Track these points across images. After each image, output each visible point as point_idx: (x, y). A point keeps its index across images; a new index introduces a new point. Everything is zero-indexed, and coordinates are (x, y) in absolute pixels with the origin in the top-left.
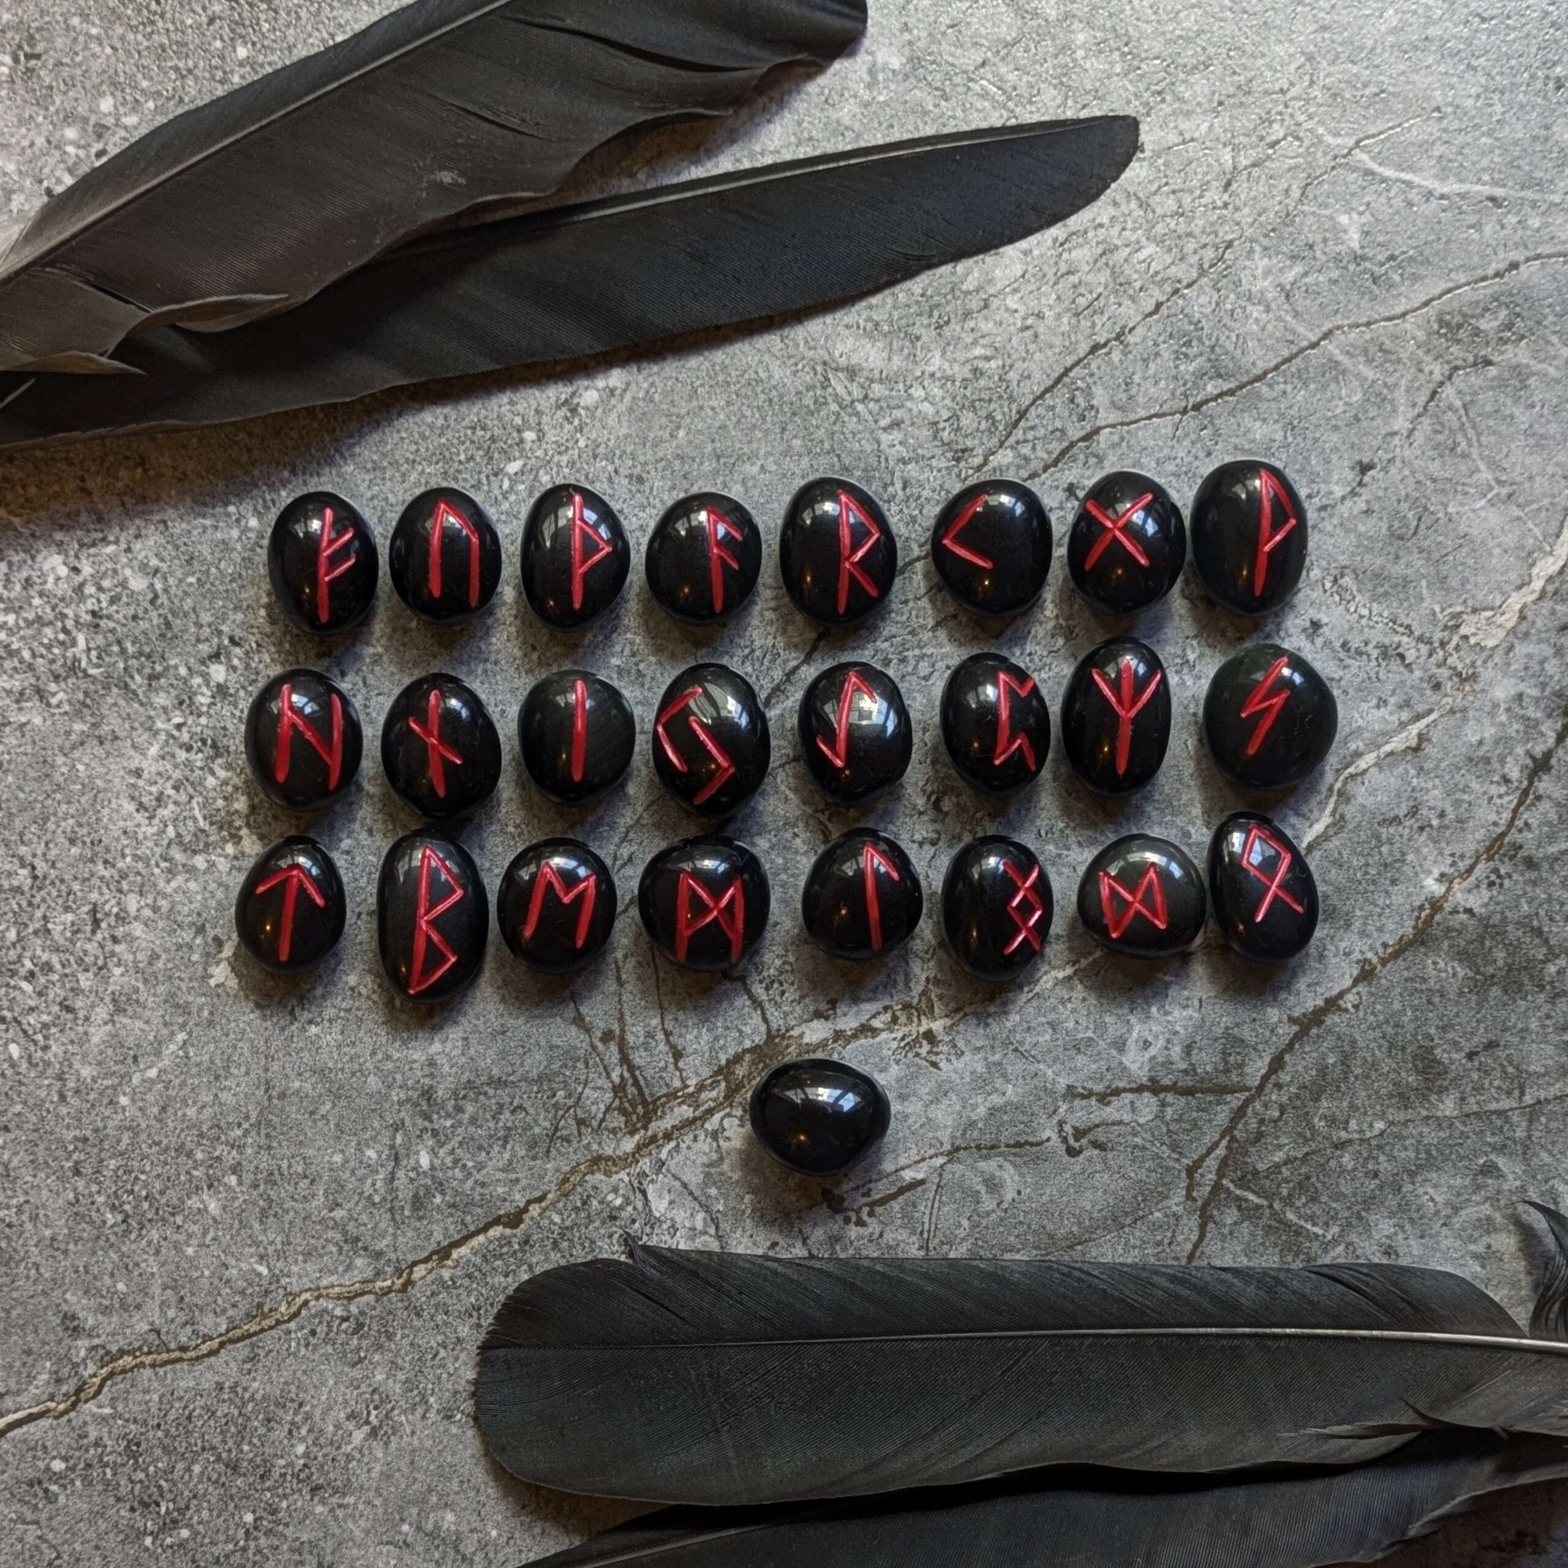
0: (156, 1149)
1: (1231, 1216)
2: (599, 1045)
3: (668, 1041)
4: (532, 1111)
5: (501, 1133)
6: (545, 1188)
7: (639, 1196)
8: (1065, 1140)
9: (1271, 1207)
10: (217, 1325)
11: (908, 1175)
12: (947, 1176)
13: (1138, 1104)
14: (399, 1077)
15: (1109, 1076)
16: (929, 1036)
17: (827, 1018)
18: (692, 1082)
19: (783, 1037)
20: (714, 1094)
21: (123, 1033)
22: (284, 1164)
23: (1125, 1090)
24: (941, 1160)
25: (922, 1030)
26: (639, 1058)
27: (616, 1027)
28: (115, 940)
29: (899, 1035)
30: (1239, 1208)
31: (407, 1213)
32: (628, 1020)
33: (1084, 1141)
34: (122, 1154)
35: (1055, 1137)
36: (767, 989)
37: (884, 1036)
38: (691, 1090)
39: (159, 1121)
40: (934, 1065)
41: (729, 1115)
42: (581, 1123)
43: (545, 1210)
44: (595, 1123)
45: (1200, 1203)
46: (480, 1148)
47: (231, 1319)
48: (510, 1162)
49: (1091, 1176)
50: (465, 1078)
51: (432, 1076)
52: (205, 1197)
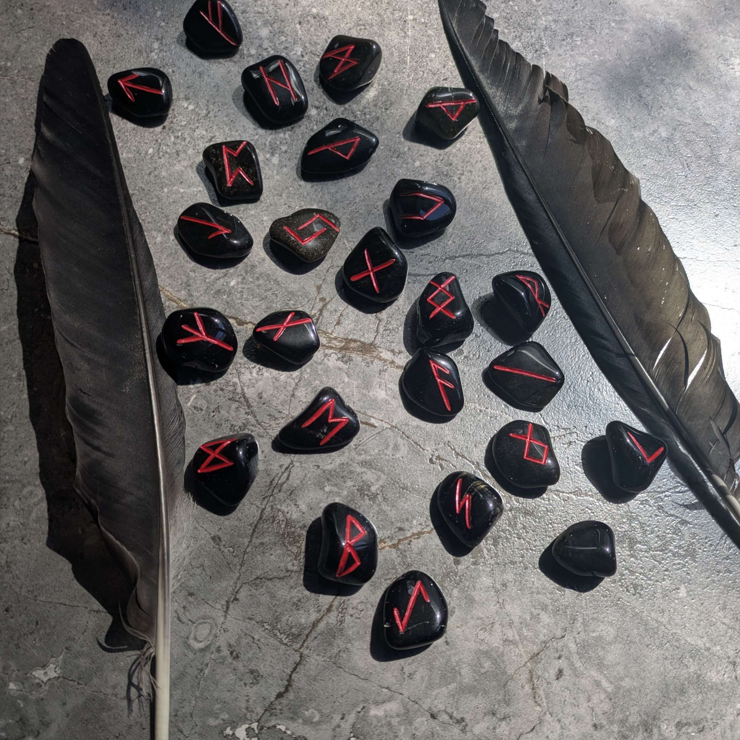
2: (318, 300)
3: (339, 317)
8: (432, 455)
11: (373, 421)
12: (385, 432)
17: (394, 354)
18: (335, 335)
19: (375, 348)
20: (338, 344)
24: (388, 426)
26: (325, 314)
27: (328, 300)
32: (334, 300)
33: (438, 461)
35: (430, 452)
36: (384, 330)
38: (332, 336)
41: (336, 354)
52: (159, 235)
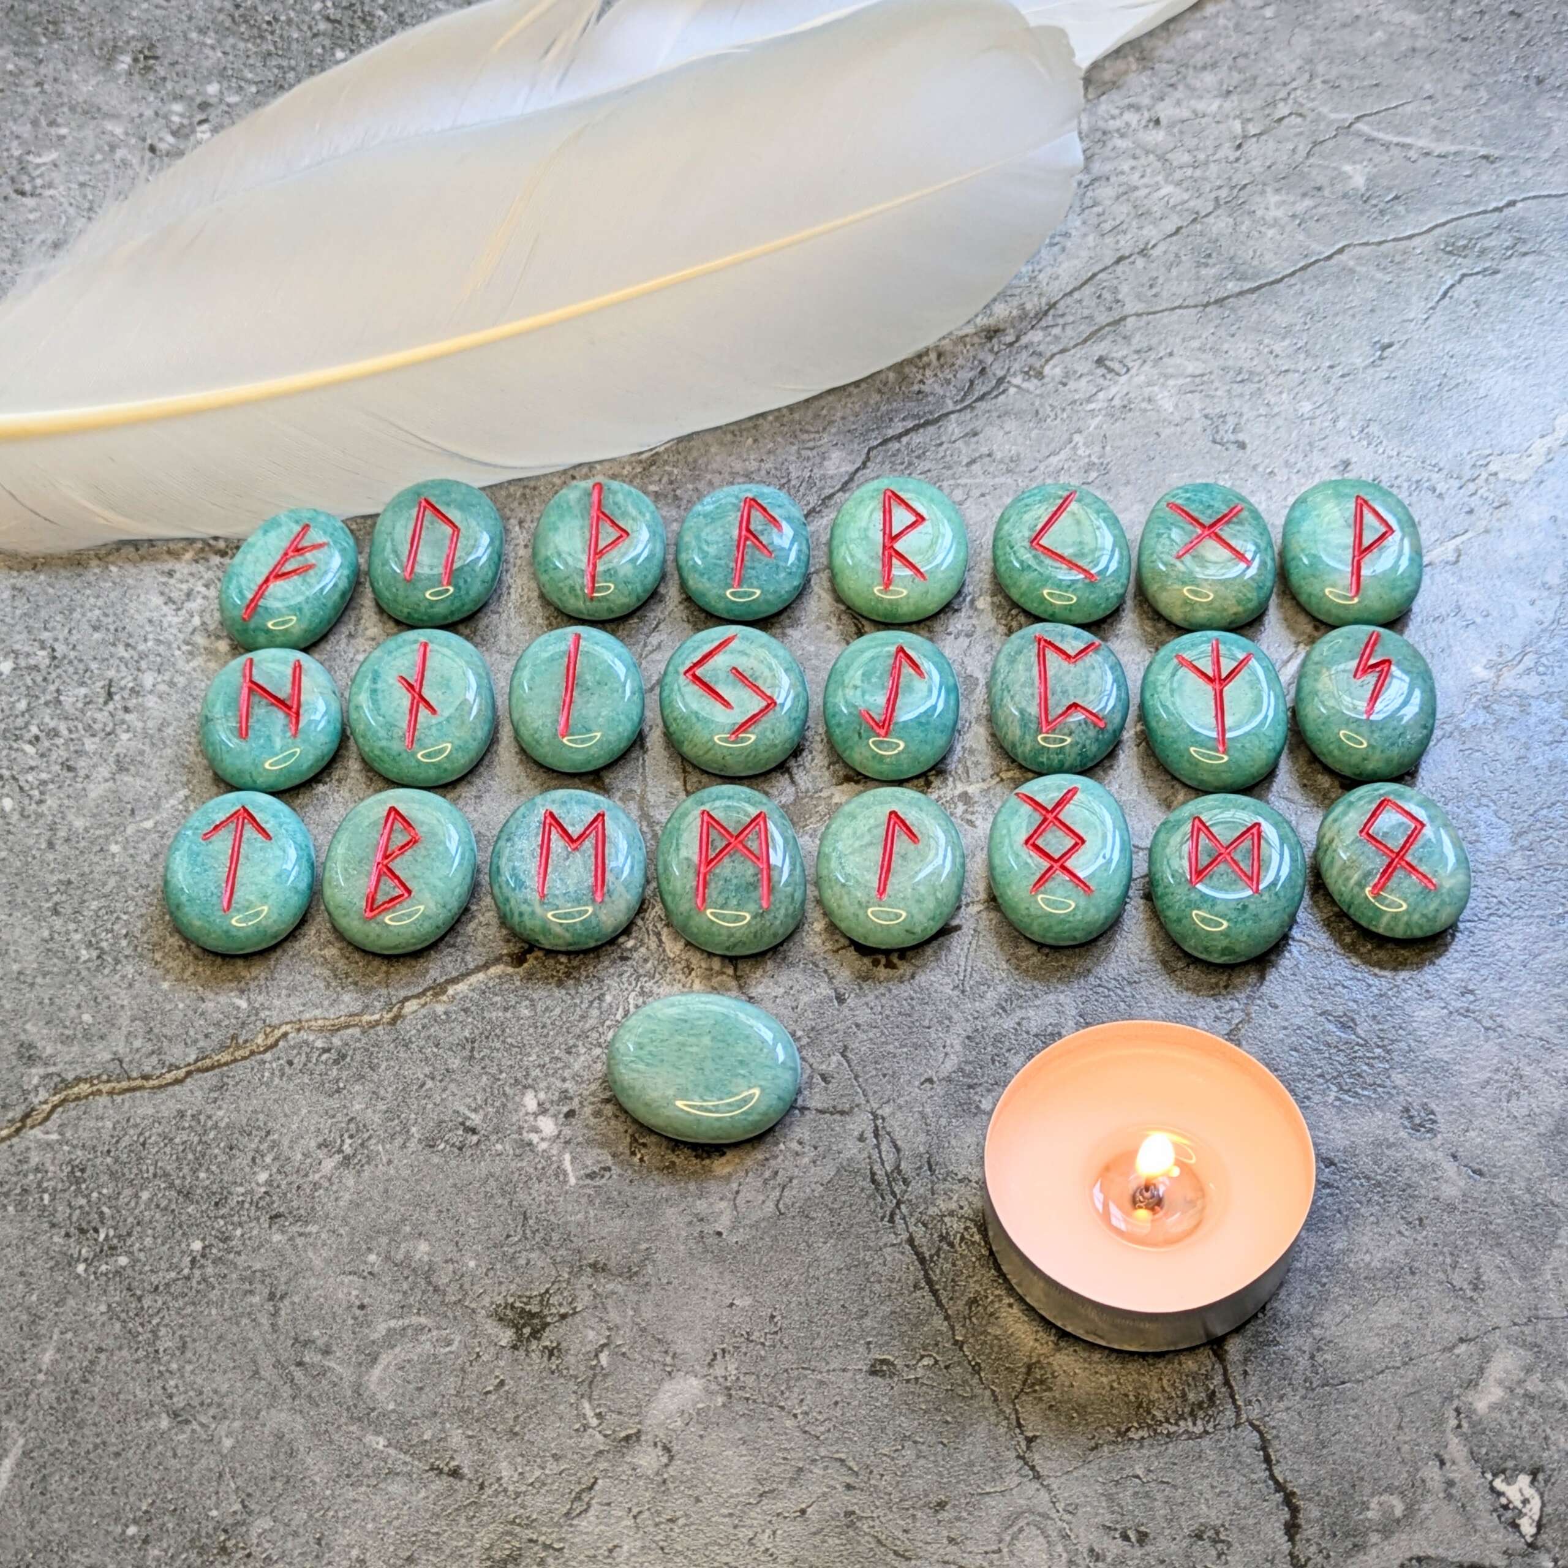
10: (186, 1055)
47: (202, 1050)
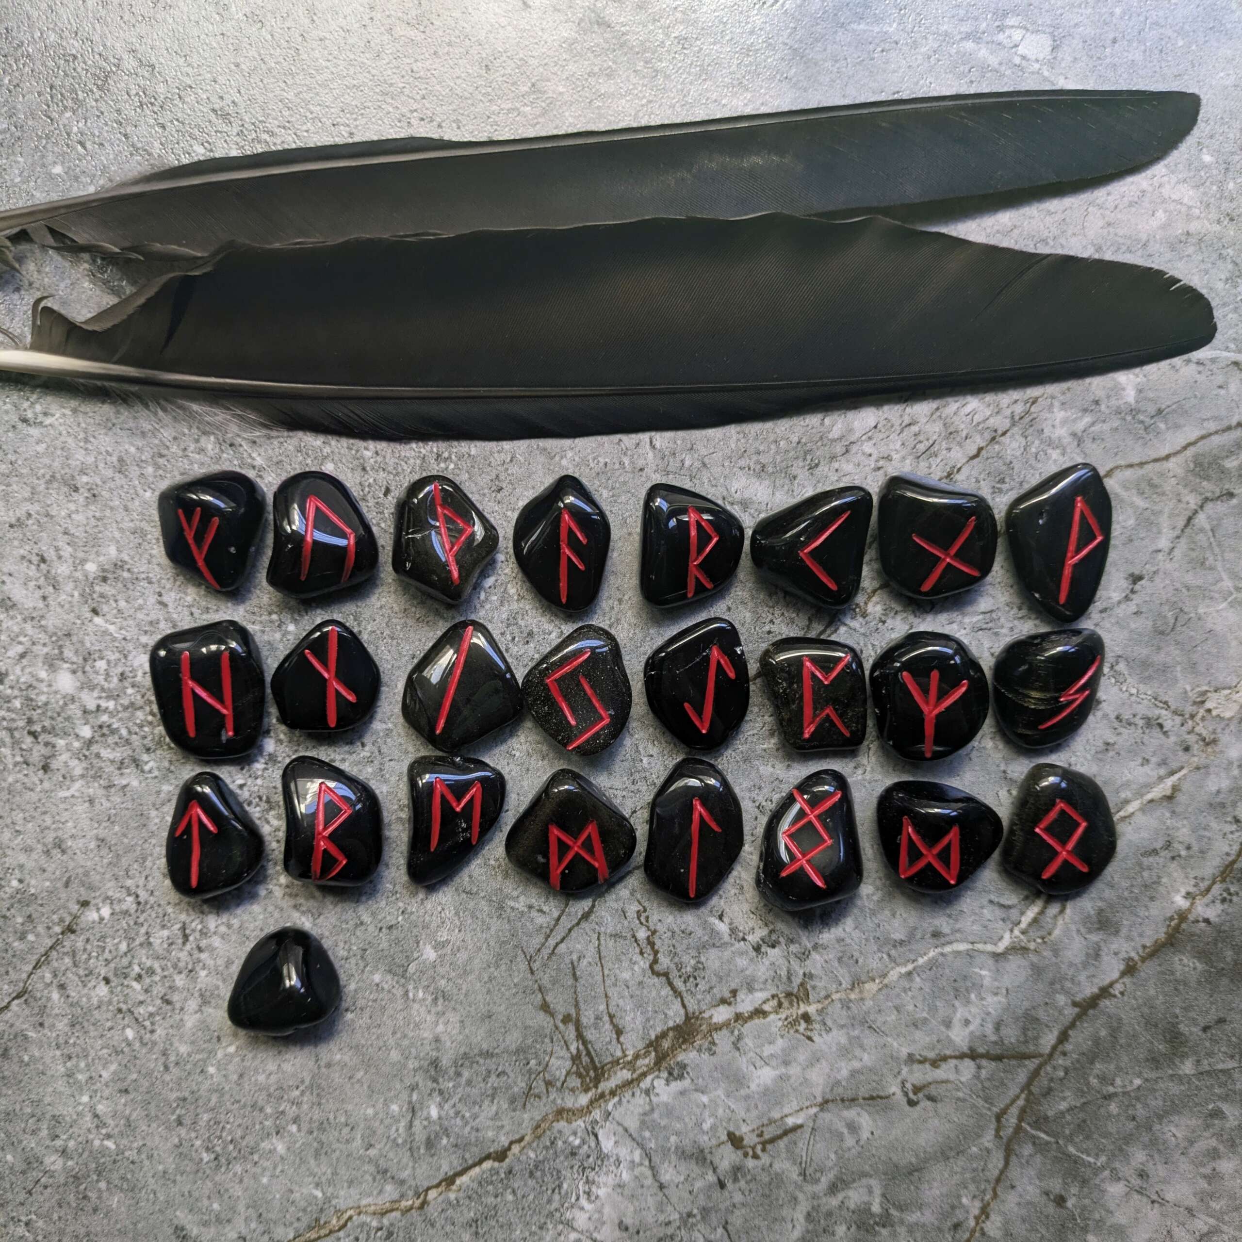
0: (236, 1106)
1: (1027, 1150)
2: (561, 1025)
3: (612, 1022)
4: (512, 1075)
5: (490, 1092)
6: (523, 1132)
7: (592, 1138)
8: (906, 1094)
9: (1057, 1143)
11: (790, 1121)
12: (819, 1122)
13: (960, 1067)
14: (413, 1050)
15: (939, 1047)
16: (806, 1017)
17: (729, 1004)
18: (630, 1053)
19: (697, 1018)
20: (647, 1061)
21: (209, 1020)
22: (331, 1116)
23: (951, 1057)
24: (814, 1110)
25: (800, 1012)
26: (590, 1035)
27: (573, 1012)
28: (200, 949)
29: (783, 1016)
30: (1034, 1144)
31: (422, 1151)
32: (582, 1006)
33: (920, 1095)
34: (212, 1110)
35: (899, 1092)
36: (685, 982)
37: (772, 1017)
38: (629, 1058)
39: (239, 1085)
40: (810, 1038)
41: (658, 1077)
42: (548, 1084)
43: (524, 1148)
44: (559, 1084)
45: (1005, 1140)
46: (474, 1103)
48: (497, 1114)
49: (925, 1121)
50: (462, 1050)
51: (438, 1049)
52: (274, 1140)
